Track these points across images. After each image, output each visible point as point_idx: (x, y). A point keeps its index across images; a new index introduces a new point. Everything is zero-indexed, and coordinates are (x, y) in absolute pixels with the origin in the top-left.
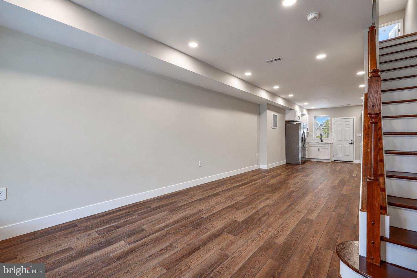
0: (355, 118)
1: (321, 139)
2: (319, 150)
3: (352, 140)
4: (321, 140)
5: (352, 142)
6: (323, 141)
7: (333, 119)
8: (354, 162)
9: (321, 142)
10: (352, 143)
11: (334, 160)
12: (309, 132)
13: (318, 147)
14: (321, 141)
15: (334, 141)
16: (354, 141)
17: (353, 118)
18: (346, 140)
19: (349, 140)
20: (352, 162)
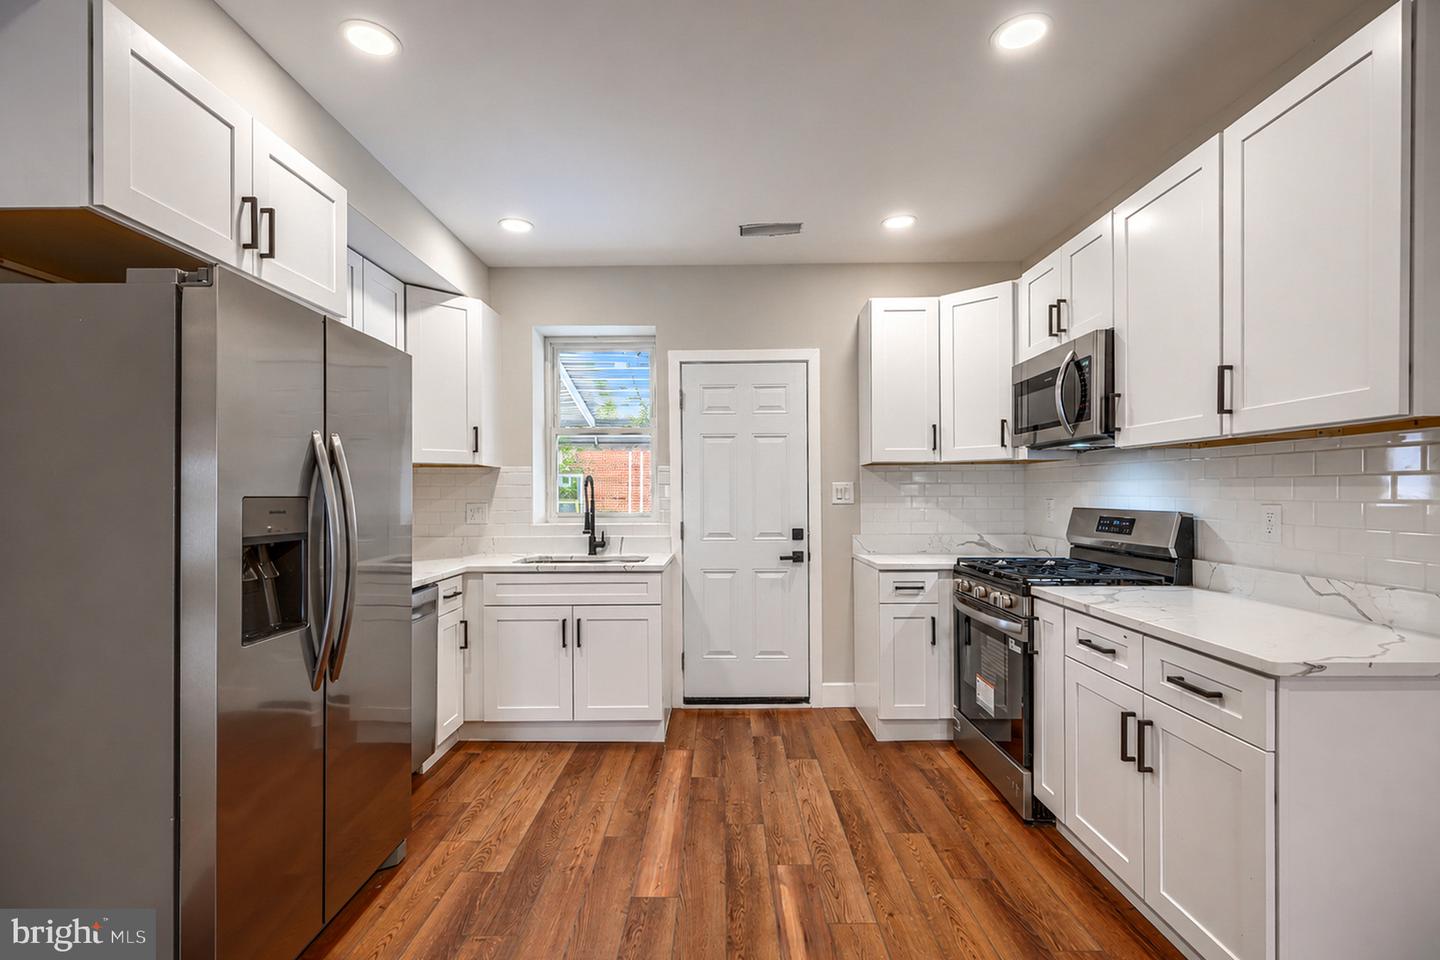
0: (814, 355)
1: (590, 526)
2: (571, 634)
3: (798, 534)
4: (592, 539)
5: (801, 546)
6: (603, 544)
7: (674, 357)
8: (814, 704)
9: (592, 551)
10: (797, 557)
11: (687, 701)
12: (492, 471)
13: (565, 613)
14: (595, 546)
15: (682, 538)
16: (815, 542)
17: (807, 362)
18: (758, 533)
19: (780, 534)
20: (804, 705)
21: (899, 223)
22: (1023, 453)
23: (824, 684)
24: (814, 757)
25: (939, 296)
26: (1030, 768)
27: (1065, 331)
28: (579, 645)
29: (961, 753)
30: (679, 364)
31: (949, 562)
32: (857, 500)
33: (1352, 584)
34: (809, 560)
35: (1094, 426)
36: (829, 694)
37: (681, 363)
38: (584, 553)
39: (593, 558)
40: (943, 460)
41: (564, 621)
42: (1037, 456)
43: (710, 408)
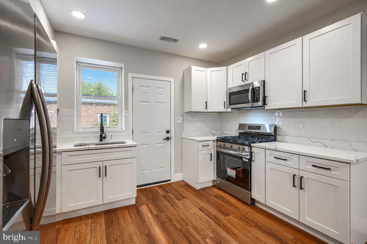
0: (172, 80)
2: (102, 173)
3: (168, 132)
4: (101, 135)
5: (168, 135)
6: (105, 138)
8: (172, 181)
9: (101, 140)
10: (168, 139)
13: (100, 164)
14: (102, 138)
15: (133, 134)
16: (172, 135)
17: (170, 81)
18: (156, 132)
19: (163, 132)
20: (169, 182)
21: (203, 46)
22: (229, 110)
23: (175, 175)
24: (185, 198)
25: (207, 68)
26: (250, 191)
27: (247, 80)
28: (106, 176)
29: (219, 188)
30: (132, 78)
31: (215, 138)
32: (183, 122)
33: (322, 140)
34: (171, 139)
35: (260, 104)
36: (176, 177)
37: (133, 77)
38: (98, 141)
39: (101, 142)
40: (208, 111)
41: (100, 167)
42: (233, 111)
43: (142, 93)
